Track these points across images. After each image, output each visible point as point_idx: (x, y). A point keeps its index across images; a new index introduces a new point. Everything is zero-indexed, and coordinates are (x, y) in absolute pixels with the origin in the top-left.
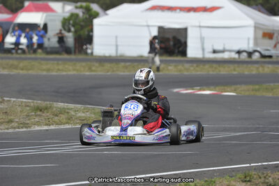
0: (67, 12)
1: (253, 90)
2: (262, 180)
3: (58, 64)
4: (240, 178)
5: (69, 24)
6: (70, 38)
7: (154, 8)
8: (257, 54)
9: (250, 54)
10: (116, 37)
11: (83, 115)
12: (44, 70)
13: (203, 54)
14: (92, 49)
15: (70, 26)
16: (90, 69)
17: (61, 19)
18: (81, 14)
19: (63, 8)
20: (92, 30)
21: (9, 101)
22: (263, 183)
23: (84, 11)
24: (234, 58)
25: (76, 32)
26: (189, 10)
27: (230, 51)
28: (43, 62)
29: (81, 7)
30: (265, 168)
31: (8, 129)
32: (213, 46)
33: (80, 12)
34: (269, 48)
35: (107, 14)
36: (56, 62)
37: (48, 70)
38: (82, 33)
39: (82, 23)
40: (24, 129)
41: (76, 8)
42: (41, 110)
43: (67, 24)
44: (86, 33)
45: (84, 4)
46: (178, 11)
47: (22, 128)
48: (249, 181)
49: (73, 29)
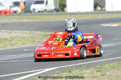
14: (66, 9)
20: (66, 2)
21: (33, 33)
31: (33, 44)
42: (47, 36)
47: (39, 44)
49: (58, 2)
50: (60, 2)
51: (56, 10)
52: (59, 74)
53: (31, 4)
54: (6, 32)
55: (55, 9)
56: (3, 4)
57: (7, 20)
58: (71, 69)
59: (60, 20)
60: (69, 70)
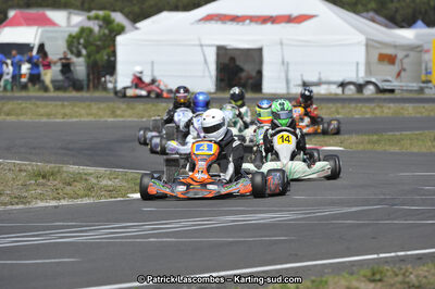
0: (74, 26)
1: (369, 142)
2: (400, 278)
3: (63, 106)
4: (365, 276)
5: (79, 43)
6: (80, 66)
7: (209, 18)
8: (371, 87)
9: (360, 87)
10: (153, 63)
11: (110, 183)
12: (42, 115)
13: (288, 88)
14: (116, 82)
15: (80, 47)
16: (113, 113)
17: (66, 35)
18: (96, 29)
19: (69, 18)
20: (114, 53)
22: (401, 283)
23: (101, 23)
24: (336, 94)
25: (89, 56)
26: (265, 20)
27: (329, 83)
28: (38, 103)
29: (97, 18)
30: (402, 260)
32: (302, 76)
33: (95, 26)
34: (390, 78)
35: (137, 29)
36: (60, 103)
37: (49, 115)
38: (98, 57)
39: (99, 43)
40: (21, 206)
41: (89, 18)
42: (43, 177)
43: (75, 44)
44: (106, 57)
45: (101, 13)
46: (248, 21)
48: (380, 280)
49: (84, 52)
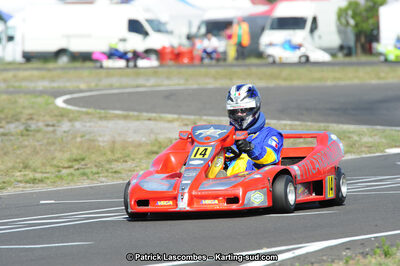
3: (333, 71)
5: (347, 14)
11: (370, 140)
15: (349, 18)
16: (377, 76)
18: (362, 2)
37: (321, 79)
38: (365, 25)
39: (364, 14)
43: (344, 15)
49: (352, 22)
50: (357, 25)
51: (346, 50)
52: (351, 262)
53: (263, 29)
54: (177, 120)
55: (341, 48)
56: (169, 27)
57: (182, 82)
58: (392, 246)
59: (356, 81)
60: (385, 248)
